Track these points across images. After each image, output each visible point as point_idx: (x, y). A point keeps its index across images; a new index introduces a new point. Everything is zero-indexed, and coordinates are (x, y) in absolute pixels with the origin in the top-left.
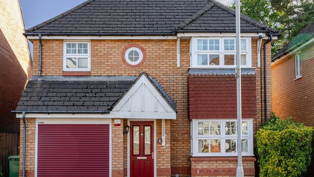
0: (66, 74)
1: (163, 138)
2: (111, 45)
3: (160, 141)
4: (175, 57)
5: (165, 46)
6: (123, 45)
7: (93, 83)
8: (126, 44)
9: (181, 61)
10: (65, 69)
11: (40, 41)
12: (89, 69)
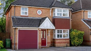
0: (22, 16)
1: (49, 34)
2: (34, 9)
3: (48, 35)
4: (50, 13)
5: (47, 10)
6: (37, 9)
7: (30, 19)
8: (38, 9)
9: (51, 14)
10: (21, 15)
11: (15, 6)
12: (27, 15)
